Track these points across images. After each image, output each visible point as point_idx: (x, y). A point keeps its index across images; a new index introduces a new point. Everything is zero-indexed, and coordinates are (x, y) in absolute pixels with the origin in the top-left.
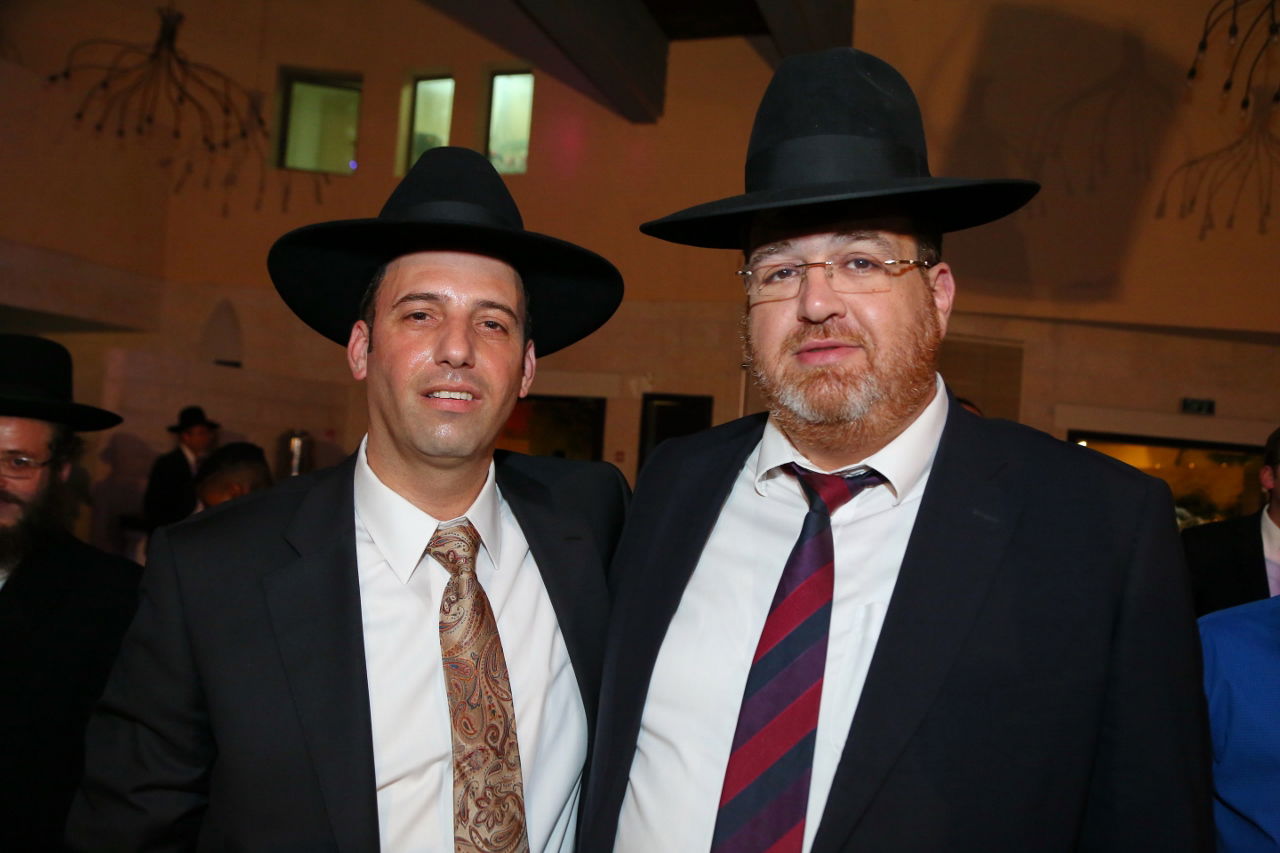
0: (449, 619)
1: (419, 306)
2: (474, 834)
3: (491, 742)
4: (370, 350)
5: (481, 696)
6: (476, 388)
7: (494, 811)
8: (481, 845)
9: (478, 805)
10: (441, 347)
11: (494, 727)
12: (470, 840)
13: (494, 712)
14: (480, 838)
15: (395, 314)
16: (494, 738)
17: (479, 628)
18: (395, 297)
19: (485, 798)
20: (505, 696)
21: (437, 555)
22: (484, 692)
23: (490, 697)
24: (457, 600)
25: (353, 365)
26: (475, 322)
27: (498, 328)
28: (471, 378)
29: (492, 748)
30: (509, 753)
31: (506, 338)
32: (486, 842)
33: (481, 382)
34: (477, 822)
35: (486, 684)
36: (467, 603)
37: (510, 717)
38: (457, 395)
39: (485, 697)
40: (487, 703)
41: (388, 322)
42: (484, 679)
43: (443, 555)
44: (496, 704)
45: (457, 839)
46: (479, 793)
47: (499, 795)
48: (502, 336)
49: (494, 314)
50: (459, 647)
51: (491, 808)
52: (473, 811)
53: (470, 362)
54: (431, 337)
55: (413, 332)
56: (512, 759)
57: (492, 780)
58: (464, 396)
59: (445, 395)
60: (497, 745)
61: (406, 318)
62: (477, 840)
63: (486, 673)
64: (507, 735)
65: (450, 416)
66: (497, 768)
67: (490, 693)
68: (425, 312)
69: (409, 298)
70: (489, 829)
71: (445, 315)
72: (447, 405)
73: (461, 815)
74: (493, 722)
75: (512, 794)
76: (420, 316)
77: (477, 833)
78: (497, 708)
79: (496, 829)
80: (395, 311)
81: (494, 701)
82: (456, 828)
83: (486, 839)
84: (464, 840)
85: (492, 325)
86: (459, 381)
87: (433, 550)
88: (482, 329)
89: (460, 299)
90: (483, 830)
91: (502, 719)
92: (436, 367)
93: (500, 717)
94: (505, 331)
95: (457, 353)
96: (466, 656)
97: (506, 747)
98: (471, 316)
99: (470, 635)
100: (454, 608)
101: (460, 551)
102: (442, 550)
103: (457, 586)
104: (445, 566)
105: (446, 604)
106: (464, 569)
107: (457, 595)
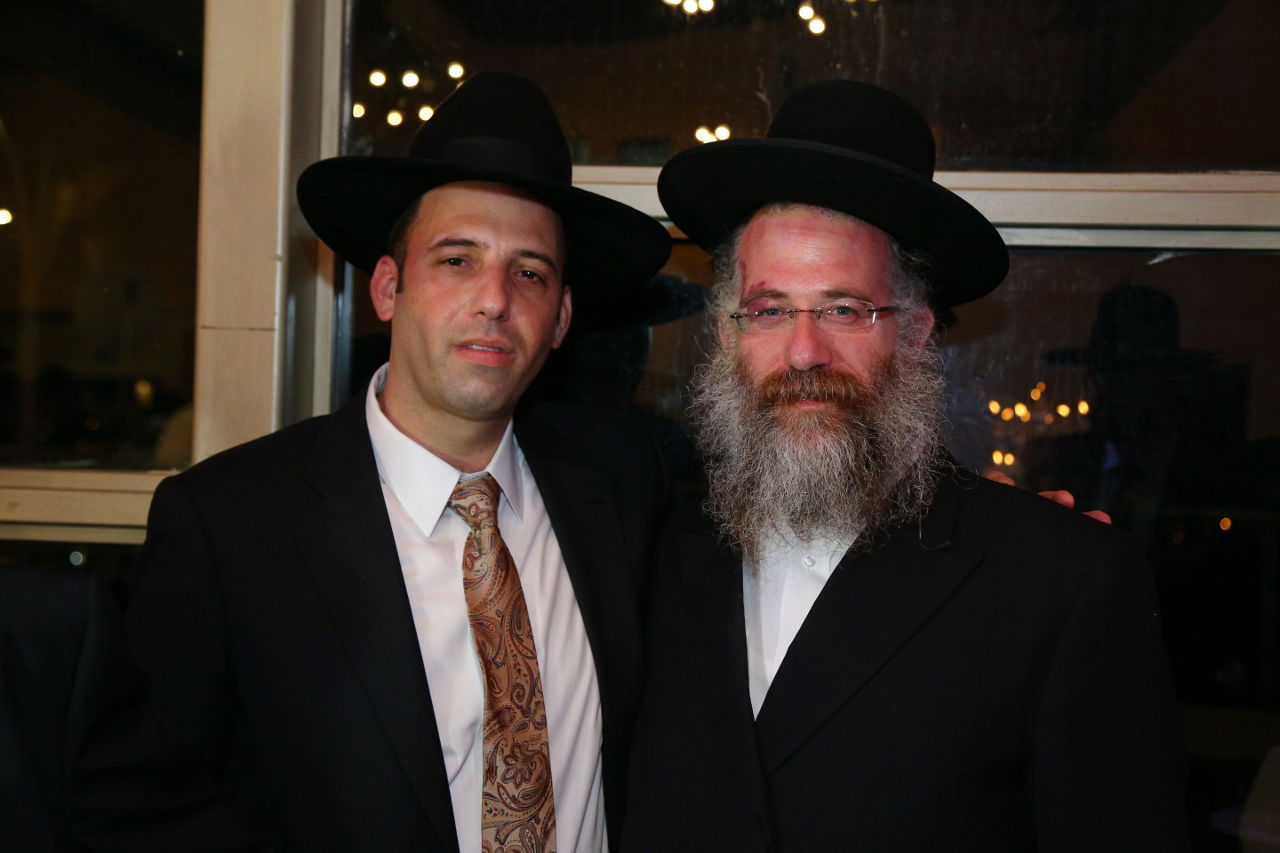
0: (472, 576)
1: (455, 251)
2: (502, 791)
3: (517, 701)
4: (399, 290)
5: (506, 655)
6: (509, 343)
7: (522, 769)
8: (508, 801)
9: (506, 763)
10: (477, 298)
11: (518, 685)
12: (497, 795)
13: (519, 670)
14: (508, 794)
15: (431, 257)
16: (520, 697)
17: (503, 584)
18: (432, 240)
19: (513, 755)
20: (530, 655)
21: (457, 509)
22: (509, 651)
23: (515, 656)
24: (480, 556)
26: (512, 271)
27: (535, 279)
28: (505, 332)
29: (519, 707)
30: (535, 711)
31: (542, 289)
32: (514, 799)
33: (515, 336)
34: (504, 779)
35: (510, 642)
36: (487, 562)
37: (535, 676)
39: (510, 656)
40: (512, 662)
41: (421, 264)
42: (509, 638)
43: (464, 508)
44: (521, 663)
45: (486, 795)
46: (507, 751)
47: (528, 753)
48: (539, 287)
49: (531, 264)
50: (484, 603)
51: (519, 766)
52: (501, 768)
53: (506, 315)
54: (467, 286)
56: (538, 718)
57: (520, 739)
60: (523, 703)
61: (442, 262)
62: (504, 797)
63: (511, 633)
64: (533, 694)
65: (482, 370)
66: (523, 727)
67: (515, 652)
68: (461, 258)
69: (446, 243)
70: (517, 786)
71: (478, 260)
73: (490, 772)
74: (519, 681)
75: (540, 752)
76: (455, 262)
77: (504, 788)
78: (524, 671)
79: (524, 786)
81: (520, 659)
82: (485, 784)
83: (514, 796)
84: (493, 796)
86: (494, 335)
87: (454, 502)
88: (519, 279)
89: (499, 247)
90: (510, 787)
91: (528, 678)
92: (471, 318)
93: (525, 675)
94: (542, 281)
95: (494, 305)
96: (491, 612)
97: (532, 706)
98: (509, 265)
99: (495, 592)
100: (477, 565)
101: (482, 505)
102: (464, 503)
103: (479, 542)
104: (466, 520)
105: (468, 560)
106: (487, 522)
107: (480, 551)
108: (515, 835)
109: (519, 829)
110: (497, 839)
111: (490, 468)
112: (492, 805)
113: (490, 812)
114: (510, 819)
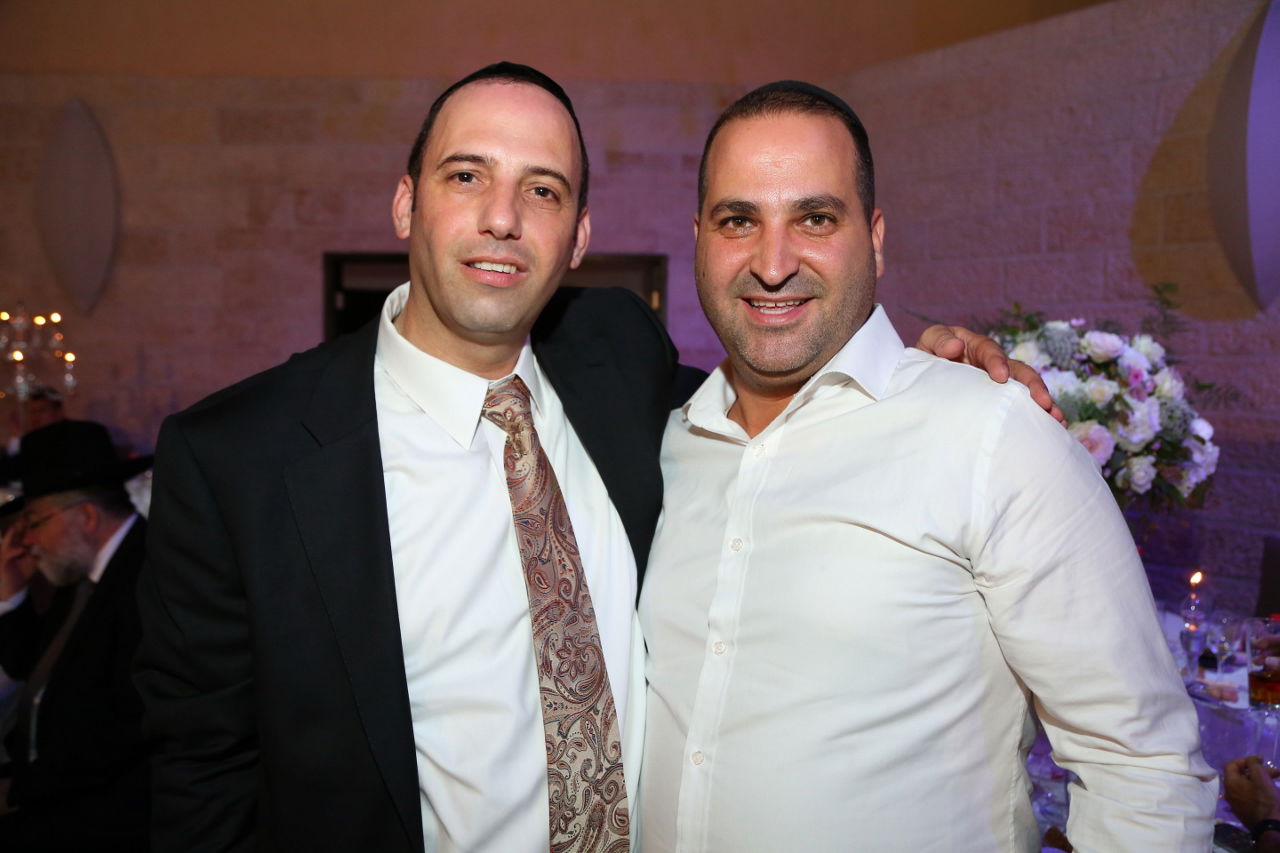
0: (515, 476)
1: (466, 166)
2: (559, 685)
3: (565, 596)
4: (414, 208)
5: (551, 552)
6: (521, 261)
7: (575, 662)
8: (566, 694)
9: (559, 656)
10: (485, 215)
11: (564, 580)
12: (555, 689)
13: (564, 566)
14: (566, 688)
15: (439, 175)
16: (567, 592)
17: (544, 484)
18: (441, 156)
19: (565, 649)
20: (573, 550)
21: (492, 417)
22: (553, 547)
23: (559, 552)
24: (521, 457)
25: (397, 222)
26: (524, 188)
27: (550, 196)
28: (517, 250)
29: (567, 601)
30: (582, 605)
31: (557, 207)
32: (571, 691)
33: (526, 254)
34: (560, 673)
35: (555, 539)
36: (527, 464)
37: (580, 571)
38: (499, 268)
39: (555, 552)
40: (557, 558)
41: (432, 183)
42: (553, 535)
43: (499, 415)
44: (566, 559)
45: (543, 690)
46: (559, 645)
47: (580, 646)
48: (553, 206)
49: (546, 181)
50: (529, 502)
51: (572, 658)
52: (555, 662)
53: (516, 234)
54: (475, 202)
55: (457, 195)
56: (586, 612)
57: (570, 632)
58: (506, 269)
59: (485, 266)
60: (571, 597)
61: (450, 178)
62: (563, 690)
63: (555, 528)
64: (579, 588)
65: (492, 289)
66: (573, 620)
67: (560, 548)
68: (473, 173)
69: (454, 158)
70: (573, 679)
71: (492, 178)
72: (489, 278)
73: (545, 667)
74: (564, 576)
75: (591, 644)
76: (466, 177)
77: (560, 681)
78: (568, 563)
79: (580, 678)
80: (440, 172)
81: (564, 555)
82: (541, 679)
83: (571, 689)
84: (548, 690)
85: (543, 192)
86: (503, 253)
87: (489, 410)
88: (532, 197)
89: (510, 162)
90: (566, 680)
91: (573, 573)
92: (479, 236)
93: (570, 570)
94: (557, 198)
95: (501, 222)
96: (534, 511)
97: (580, 600)
98: (520, 183)
99: (537, 491)
100: (519, 465)
101: (517, 409)
102: (499, 409)
103: (519, 444)
104: (502, 426)
105: (510, 462)
106: (524, 424)
107: (521, 452)
108: (576, 727)
109: (579, 721)
110: (560, 733)
111: (517, 371)
112: (551, 699)
113: (550, 706)
114: (570, 712)
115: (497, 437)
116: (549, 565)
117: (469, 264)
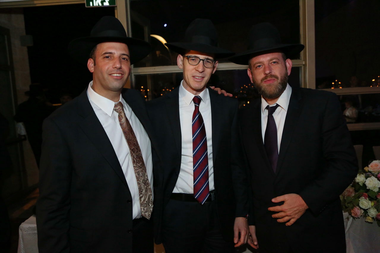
0: (122, 123)
1: (107, 55)
2: (137, 165)
4: (94, 65)
6: (122, 73)
7: (139, 160)
9: (136, 159)
10: (114, 64)
13: (134, 141)
15: (102, 57)
16: (135, 146)
18: (101, 53)
20: (135, 137)
21: (115, 110)
22: (131, 137)
23: (133, 138)
25: (90, 69)
28: (121, 71)
29: (136, 148)
30: (138, 148)
31: (127, 62)
32: (139, 166)
33: (123, 71)
35: (131, 135)
36: (124, 121)
37: (137, 142)
38: (118, 75)
41: (100, 59)
46: (136, 157)
47: (139, 157)
48: (126, 61)
49: (125, 56)
50: (125, 129)
53: (121, 68)
54: (111, 62)
55: (106, 61)
56: (139, 150)
57: (137, 154)
61: (104, 58)
63: (131, 133)
64: (137, 145)
66: (137, 152)
68: (108, 56)
69: (105, 53)
70: (139, 164)
71: (114, 57)
73: (134, 162)
74: (134, 143)
75: (141, 156)
76: (107, 57)
82: (133, 164)
84: (135, 166)
85: (124, 59)
86: (119, 72)
87: (115, 108)
88: (122, 60)
89: (117, 53)
92: (113, 69)
94: (127, 60)
95: (118, 66)
96: (127, 130)
98: (120, 57)
99: (127, 125)
100: (122, 120)
101: (121, 108)
102: (117, 108)
103: (121, 116)
104: (117, 112)
105: (120, 120)
106: (122, 112)
107: (122, 117)
108: (141, 173)
109: (141, 172)
110: (138, 175)
111: (120, 100)
112: (136, 168)
113: (136, 170)
114: (139, 170)
115: (117, 114)
116: (131, 141)
117: (110, 75)
